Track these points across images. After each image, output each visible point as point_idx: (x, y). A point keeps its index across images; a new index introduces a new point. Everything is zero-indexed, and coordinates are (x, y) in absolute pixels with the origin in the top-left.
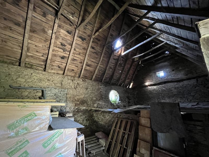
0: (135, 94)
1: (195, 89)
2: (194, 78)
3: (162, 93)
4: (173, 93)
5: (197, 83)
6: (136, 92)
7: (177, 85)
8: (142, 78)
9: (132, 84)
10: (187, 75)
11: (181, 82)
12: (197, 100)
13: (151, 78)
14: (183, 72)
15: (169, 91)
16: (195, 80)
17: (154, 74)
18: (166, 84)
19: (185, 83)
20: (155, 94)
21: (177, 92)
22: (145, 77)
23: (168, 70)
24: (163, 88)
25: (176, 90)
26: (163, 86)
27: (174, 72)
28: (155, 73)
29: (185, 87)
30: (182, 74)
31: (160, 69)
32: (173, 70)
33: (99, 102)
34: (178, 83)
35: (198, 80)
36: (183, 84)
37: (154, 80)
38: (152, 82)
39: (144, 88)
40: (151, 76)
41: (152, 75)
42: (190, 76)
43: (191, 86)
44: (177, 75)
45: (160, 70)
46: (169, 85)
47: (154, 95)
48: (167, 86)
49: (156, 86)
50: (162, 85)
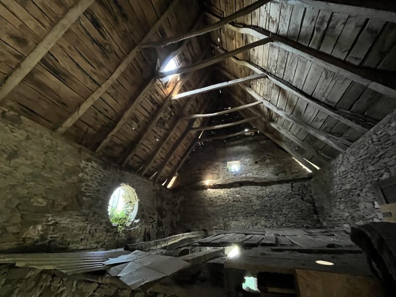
0: (177, 204)
1: (289, 202)
2: (287, 182)
3: (233, 206)
4: (254, 207)
5: (292, 190)
6: (181, 199)
7: (262, 192)
8: (199, 170)
9: (174, 179)
10: (277, 175)
11: (268, 187)
12: (292, 223)
13: (216, 172)
14: (271, 169)
15: (247, 203)
16: (290, 184)
17: (224, 164)
18: (243, 187)
19: (274, 189)
20: (220, 206)
21: (260, 205)
22: (204, 169)
23: (248, 160)
24: (237, 196)
25: (258, 202)
26: (237, 191)
27: (257, 166)
28: (225, 162)
29: (274, 196)
30: (270, 171)
31: (235, 156)
32: (256, 163)
33: (58, 219)
34: (264, 187)
35: (293, 185)
36: (271, 190)
37: (221, 176)
38: (218, 180)
39: (199, 192)
40: (216, 167)
41: (218, 166)
42: (281, 176)
43: (283, 196)
44: (263, 172)
45: (235, 158)
46: (248, 190)
47: (218, 208)
48: (245, 192)
49: (224, 189)
50: (236, 189)
